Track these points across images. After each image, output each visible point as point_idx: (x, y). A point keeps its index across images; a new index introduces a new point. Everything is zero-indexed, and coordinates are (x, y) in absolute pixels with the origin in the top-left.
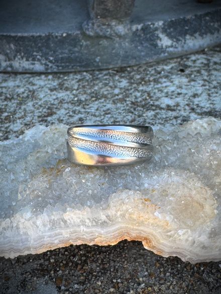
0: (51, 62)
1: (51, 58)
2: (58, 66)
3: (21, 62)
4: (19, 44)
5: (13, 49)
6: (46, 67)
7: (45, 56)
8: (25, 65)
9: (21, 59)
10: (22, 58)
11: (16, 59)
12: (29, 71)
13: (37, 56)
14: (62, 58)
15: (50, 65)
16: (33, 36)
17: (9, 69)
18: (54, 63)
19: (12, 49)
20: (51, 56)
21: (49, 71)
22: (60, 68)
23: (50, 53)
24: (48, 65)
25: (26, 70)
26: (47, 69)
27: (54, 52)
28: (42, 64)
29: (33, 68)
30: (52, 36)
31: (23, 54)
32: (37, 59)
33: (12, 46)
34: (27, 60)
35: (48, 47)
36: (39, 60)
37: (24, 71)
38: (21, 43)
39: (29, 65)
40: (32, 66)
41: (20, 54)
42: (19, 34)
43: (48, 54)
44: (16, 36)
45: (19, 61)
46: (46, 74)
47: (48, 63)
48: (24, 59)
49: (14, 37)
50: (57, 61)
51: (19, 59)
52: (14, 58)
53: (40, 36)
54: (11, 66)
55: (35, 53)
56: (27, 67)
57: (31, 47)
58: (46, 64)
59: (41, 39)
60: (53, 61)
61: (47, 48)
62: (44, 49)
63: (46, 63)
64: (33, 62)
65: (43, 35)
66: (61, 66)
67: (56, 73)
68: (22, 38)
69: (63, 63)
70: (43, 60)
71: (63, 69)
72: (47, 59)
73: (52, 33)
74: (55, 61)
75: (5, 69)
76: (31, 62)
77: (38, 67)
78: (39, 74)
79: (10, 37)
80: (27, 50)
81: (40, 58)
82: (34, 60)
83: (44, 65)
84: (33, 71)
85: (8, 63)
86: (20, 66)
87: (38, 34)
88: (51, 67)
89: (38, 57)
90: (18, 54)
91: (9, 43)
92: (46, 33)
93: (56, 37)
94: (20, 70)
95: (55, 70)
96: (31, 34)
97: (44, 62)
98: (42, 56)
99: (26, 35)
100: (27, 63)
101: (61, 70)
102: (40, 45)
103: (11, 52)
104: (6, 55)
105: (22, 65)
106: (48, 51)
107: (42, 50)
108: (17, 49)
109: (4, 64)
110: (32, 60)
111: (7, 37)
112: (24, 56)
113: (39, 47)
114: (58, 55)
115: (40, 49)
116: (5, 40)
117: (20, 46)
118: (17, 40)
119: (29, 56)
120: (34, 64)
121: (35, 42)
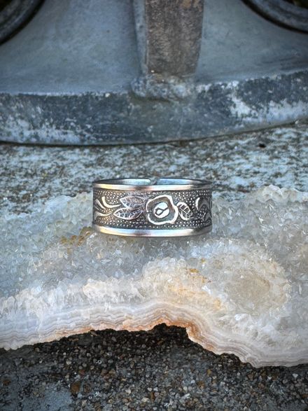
0: (88, 131)
1: (89, 126)
2: (97, 137)
3: (50, 130)
4: (47, 106)
5: (40, 113)
6: (82, 138)
7: (81, 123)
8: (54, 136)
9: (49, 126)
10: (51, 125)
11: (44, 126)
12: (60, 143)
13: (70, 122)
14: (103, 125)
15: (87, 135)
16: (66, 97)
17: (34, 140)
18: (92, 133)
19: (38, 113)
20: (90, 123)
21: (86, 143)
22: (100, 140)
23: (88, 119)
24: (84, 136)
25: (55, 141)
26: (83, 141)
27: (93, 118)
28: (76, 134)
29: (65, 139)
30: (91, 97)
31: (52, 120)
32: (70, 127)
33: (39, 109)
34: (58, 128)
35: (85, 111)
36: (73, 128)
37: (53, 143)
38: (50, 105)
39: (59, 134)
40: (63, 137)
42: (49, 94)
43: (85, 120)
44: (44, 96)
45: (46, 129)
46: (81, 146)
47: (85, 133)
48: (54, 127)
49: (42, 98)
50: (95, 129)
51: (47, 126)
52: (41, 126)
53: (75, 97)
54: (36, 136)
55: (68, 119)
56: (57, 137)
57: (64, 111)
58: (81, 134)
59: (76, 100)
60: (92, 130)
62: (80, 114)
63: (82, 132)
64: (65, 131)
65: (80, 95)
66: (101, 137)
67: (94, 146)
68: (52, 98)
69: (105, 132)
70: (78, 129)
71: (104, 141)
72: (83, 127)
73: (92, 93)
74: (94, 130)
75: (28, 140)
76: (63, 130)
77: (72, 137)
78: (73, 147)
79: (37, 97)
80: (58, 115)
81: (75, 126)
82: (66, 128)
83: (79, 136)
84: (65, 143)
85: (33, 132)
86: (48, 136)
87: (73, 94)
88: (89, 138)
89: (72, 124)
90: (46, 120)
91: (35, 105)
92: (84, 93)
93: (97, 98)
94: (48, 142)
95: (94, 142)
96: (64, 94)
97: (79, 131)
98: (76, 123)
99: (57, 94)
100: (57, 131)
101: (101, 142)
102: (75, 108)
103: (36, 117)
104: (31, 121)
105: (50, 135)
106: (85, 116)
107: (78, 115)
108: (44, 114)
109: (27, 133)
110: (64, 128)
111: (33, 96)
112: (53, 123)
113: (74, 111)
114: (97, 122)
115: (74, 114)
116: (29, 102)
117: (49, 110)
118: (45, 102)
119: (60, 123)
120: (66, 133)
121: (68, 104)
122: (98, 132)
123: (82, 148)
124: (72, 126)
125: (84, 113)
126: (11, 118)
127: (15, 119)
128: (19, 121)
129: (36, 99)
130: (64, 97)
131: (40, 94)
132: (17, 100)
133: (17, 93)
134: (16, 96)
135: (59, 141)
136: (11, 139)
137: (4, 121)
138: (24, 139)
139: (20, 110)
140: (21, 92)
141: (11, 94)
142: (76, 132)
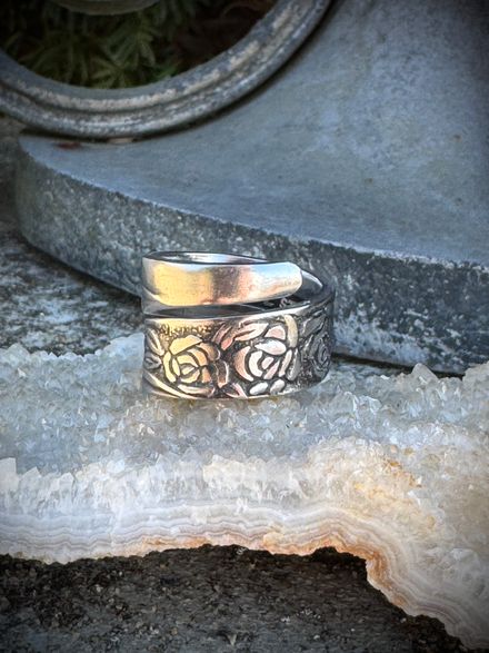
0: (450, 343)
1: (454, 334)
3: (364, 328)
4: (371, 277)
5: (351, 288)
6: (434, 355)
7: (439, 324)
8: (372, 341)
9: (365, 320)
10: (370, 318)
11: (352, 317)
12: (380, 359)
13: (413, 319)
14: (484, 336)
15: (446, 351)
16: (417, 264)
18: (457, 349)
19: (346, 288)
20: (458, 329)
21: (438, 368)
23: (455, 318)
24: (439, 351)
25: (372, 352)
26: (433, 361)
27: (468, 318)
28: (422, 344)
29: (393, 352)
30: (474, 273)
31: (374, 308)
32: (411, 329)
33: (350, 280)
34: (383, 327)
35: (453, 301)
36: (417, 332)
37: (365, 356)
38: (377, 275)
39: (383, 339)
40: (391, 346)
41: (368, 306)
42: (378, 252)
43: (449, 319)
44: (369, 256)
45: (357, 325)
47: (441, 346)
48: (375, 323)
49: (362, 258)
50: (467, 343)
51: (360, 320)
52: (347, 315)
53: (438, 267)
55: (411, 312)
56: (377, 345)
57: (406, 293)
58: (433, 348)
59: (439, 277)
60: (458, 343)
62: (440, 304)
64: (398, 335)
65: (450, 266)
66: (474, 360)
68: (386, 263)
70: (430, 335)
72: (440, 333)
73: (475, 264)
74: (464, 342)
76: (394, 333)
77: (411, 351)
79: (351, 253)
80: (391, 298)
81: (423, 328)
82: (402, 329)
83: (426, 350)
84: (392, 360)
87: (434, 261)
88: (448, 358)
89: (417, 322)
90: (361, 305)
91: (341, 270)
92: (458, 262)
93: (485, 277)
94: (354, 352)
95: (456, 368)
96: (414, 257)
97: (429, 340)
98: (428, 324)
99: (399, 256)
100: (379, 333)
102: (431, 290)
103: (339, 296)
105: (362, 338)
106: (450, 311)
107: (435, 306)
108: (360, 292)
110: (397, 330)
111: (341, 251)
112: (375, 315)
113: (429, 296)
114: (475, 329)
115: (428, 302)
116: (331, 262)
117: (373, 285)
118: (369, 268)
119: (392, 317)
120: (401, 340)
121: (418, 279)
122: (470, 349)
124: (416, 328)
125: (448, 304)
129: (346, 259)
130: (413, 263)
131: (360, 249)
132: (302, 254)
133: (306, 239)
134: (301, 245)
135: (380, 353)
140: (316, 239)
141: (291, 239)
142: (422, 341)
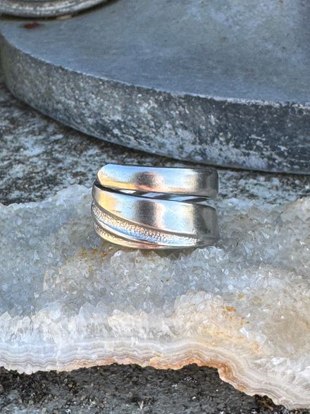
0: (281, 154)
1: (283, 148)
2: (292, 163)
3: (224, 148)
4: (226, 116)
5: (214, 123)
6: (271, 162)
7: (272, 143)
8: (231, 156)
9: (224, 143)
10: (228, 142)
11: (216, 142)
12: (236, 167)
13: (256, 141)
14: (302, 149)
15: (279, 159)
16: (256, 106)
17: (198, 158)
18: (285, 157)
19: (210, 123)
20: (284, 144)
21: (274, 170)
22: (296, 167)
23: (282, 138)
24: (274, 160)
25: (231, 162)
26: (271, 166)
27: (291, 138)
28: (262, 156)
29: (244, 162)
30: (293, 109)
31: (230, 135)
32: (255, 147)
33: (213, 119)
34: (236, 147)
35: (281, 127)
36: (259, 149)
37: (226, 165)
38: (230, 115)
39: (237, 154)
40: (243, 158)
41: (226, 134)
42: (230, 100)
43: (279, 139)
44: (224, 102)
45: (219, 146)
46: (268, 174)
47: (275, 156)
48: (231, 145)
49: (219, 104)
50: (291, 153)
51: (221, 143)
52: (213, 140)
53: (269, 107)
54: (203, 154)
55: (253, 136)
56: (233, 158)
57: (249, 124)
58: (270, 158)
59: (270, 113)
60: (286, 154)
61: (277, 130)
62: (272, 130)
63: (271, 155)
64: (247, 151)
65: (277, 105)
66: (297, 164)
67: (284, 174)
68: (235, 106)
69: (305, 158)
70: (267, 150)
71: (301, 169)
72: (274, 149)
73: (294, 103)
74: (289, 153)
75: (189, 156)
76: (244, 150)
77: (255, 161)
78: (255, 173)
79: (212, 101)
80: (240, 129)
81: (262, 146)
82: (249, 147)
83: (266, 159)
84: (243, 167)
85: (198, 147)
86: (220, 155)
87: (266, 103)
88: (280, 164)
89: (258, 143)
90: (221, 134)
91: (207, 112)
92: (282, 103)
93: (301, 111)
94: (219, 163)
95: (286, 170)
96: (253, 101)
97: (267, 154)
98: (265, 143)
99: (243, 101)
100: (235, 151)
101: (297, 169)
102: (265, 122)
103: (207, 129)
104: (198, 132)
105: (224, 154)
106: (279, 134)
107: (269, 132)
108: (220, 126)
109: (189, 148)
110: (246, 148)
111: (205, 100)
112: (230, 140)
113: (265, 126)
114: (296, 144)
115: (264, 130)
116: (200, 108)
117: (227, 121)
118: (225, 110)
119: (242, 140)
120: (248, 154)
121: (257, 116)
122: (294, 157)
123: (268, 175)
124: (258, 146)
126: (168, 126)
127: (174, 127)
128: (180, 131)
129: (209, 105)
130: (253, 105)
131: (217, 98)
132: (180, 103)
133: (183, 94)
134: (180, 98)
135: (236, 163)
136: (163, 152)
137: (157, 128)
138: (184, 156)
139: (183, 116)
140: (189, 93)
141: (172, 94)
142: (262, 154)
